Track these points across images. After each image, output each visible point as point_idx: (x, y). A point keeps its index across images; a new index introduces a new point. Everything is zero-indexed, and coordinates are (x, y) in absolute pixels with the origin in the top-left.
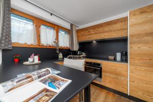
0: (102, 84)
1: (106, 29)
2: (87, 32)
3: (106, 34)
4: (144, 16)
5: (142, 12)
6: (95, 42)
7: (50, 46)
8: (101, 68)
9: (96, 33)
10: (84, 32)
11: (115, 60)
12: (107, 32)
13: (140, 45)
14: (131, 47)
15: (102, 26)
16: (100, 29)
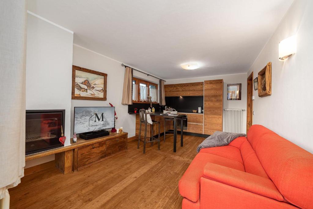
0: (188, 131)
1: (191, 88)
2: (175, 88)
3: (191, 92)
4: (211, 85)
5: (210, 83)
6: (181, 97)
7: (145, 101)
8: (187, 119)
9: (183, 91)
10: (173, 88)
11: (197, 112)
12: (192, 91)
13: (209, 102)
14: (205, 104)
15: (188, 85)
16: (187, 88)
